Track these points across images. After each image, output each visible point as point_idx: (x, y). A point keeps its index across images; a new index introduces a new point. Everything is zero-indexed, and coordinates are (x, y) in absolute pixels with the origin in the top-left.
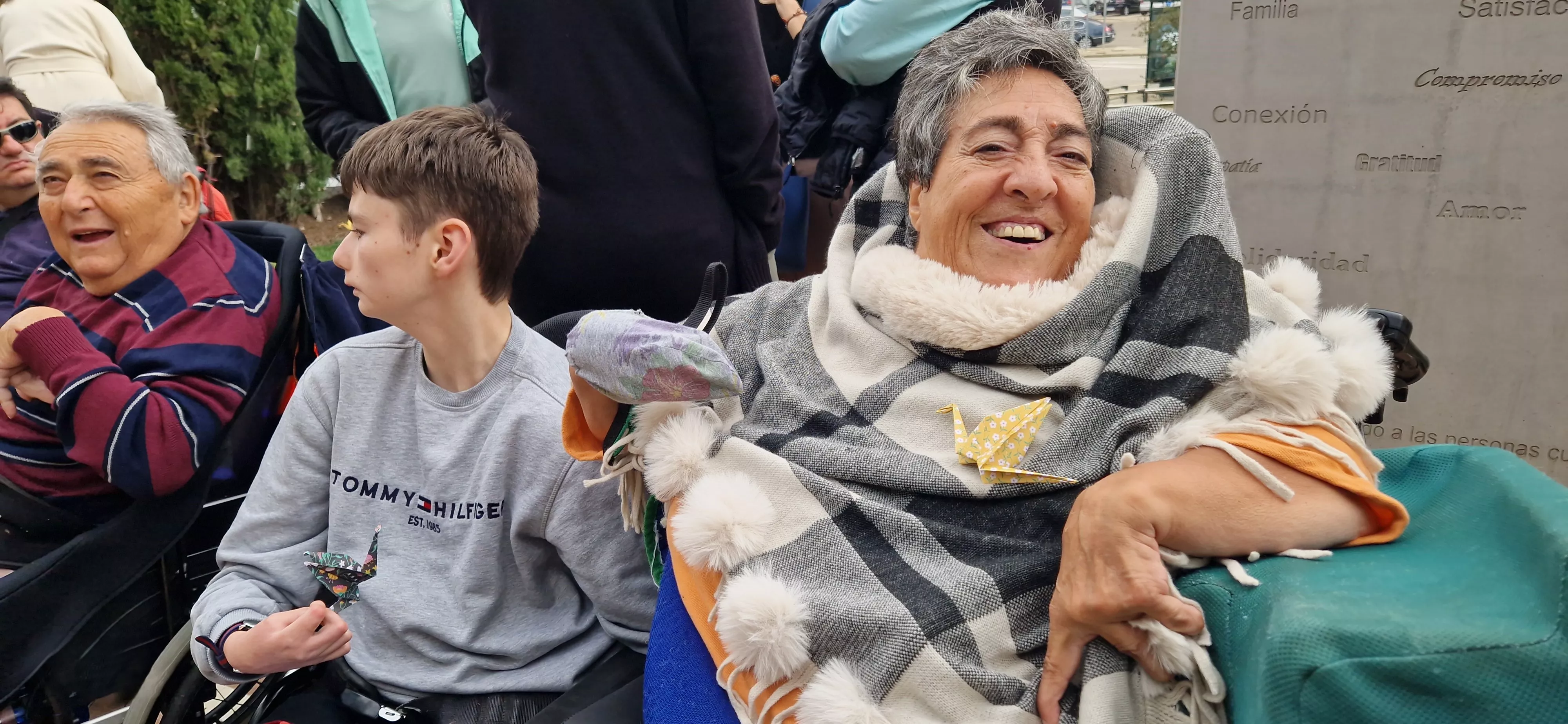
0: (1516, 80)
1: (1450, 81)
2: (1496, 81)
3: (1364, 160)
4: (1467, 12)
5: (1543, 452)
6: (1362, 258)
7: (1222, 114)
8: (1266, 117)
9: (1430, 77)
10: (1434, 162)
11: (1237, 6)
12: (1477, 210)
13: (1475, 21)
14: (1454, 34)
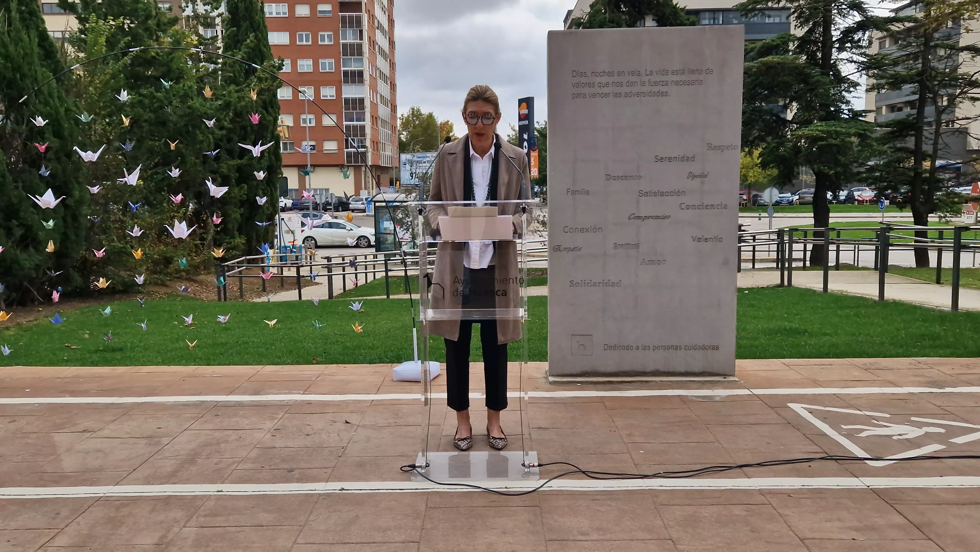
0: (657, 217)
1: (639, 217)
2: (652, 217)
3: (616, 246)
4: (641, 195)
5: (683, 347)
6: (619, 281)
7: (567, 229)
8: (582, 230)
9: (633, 216)
10: (637, 246)
11: (569, 190)
12: (651, 262)
13: (643, 197)
14: (638, 202)
